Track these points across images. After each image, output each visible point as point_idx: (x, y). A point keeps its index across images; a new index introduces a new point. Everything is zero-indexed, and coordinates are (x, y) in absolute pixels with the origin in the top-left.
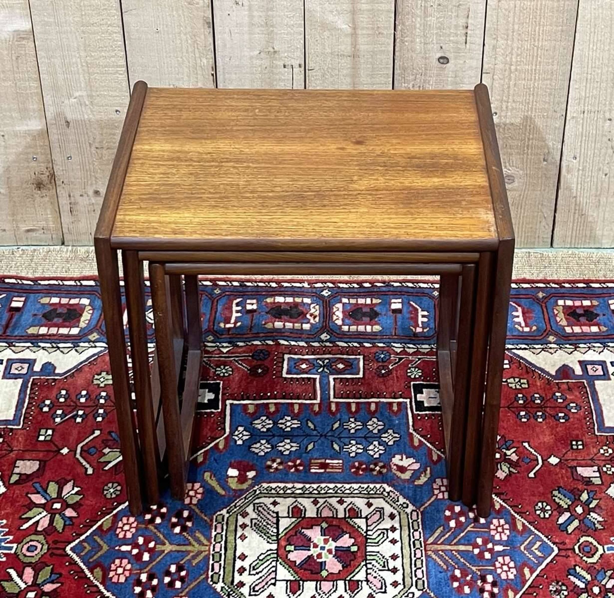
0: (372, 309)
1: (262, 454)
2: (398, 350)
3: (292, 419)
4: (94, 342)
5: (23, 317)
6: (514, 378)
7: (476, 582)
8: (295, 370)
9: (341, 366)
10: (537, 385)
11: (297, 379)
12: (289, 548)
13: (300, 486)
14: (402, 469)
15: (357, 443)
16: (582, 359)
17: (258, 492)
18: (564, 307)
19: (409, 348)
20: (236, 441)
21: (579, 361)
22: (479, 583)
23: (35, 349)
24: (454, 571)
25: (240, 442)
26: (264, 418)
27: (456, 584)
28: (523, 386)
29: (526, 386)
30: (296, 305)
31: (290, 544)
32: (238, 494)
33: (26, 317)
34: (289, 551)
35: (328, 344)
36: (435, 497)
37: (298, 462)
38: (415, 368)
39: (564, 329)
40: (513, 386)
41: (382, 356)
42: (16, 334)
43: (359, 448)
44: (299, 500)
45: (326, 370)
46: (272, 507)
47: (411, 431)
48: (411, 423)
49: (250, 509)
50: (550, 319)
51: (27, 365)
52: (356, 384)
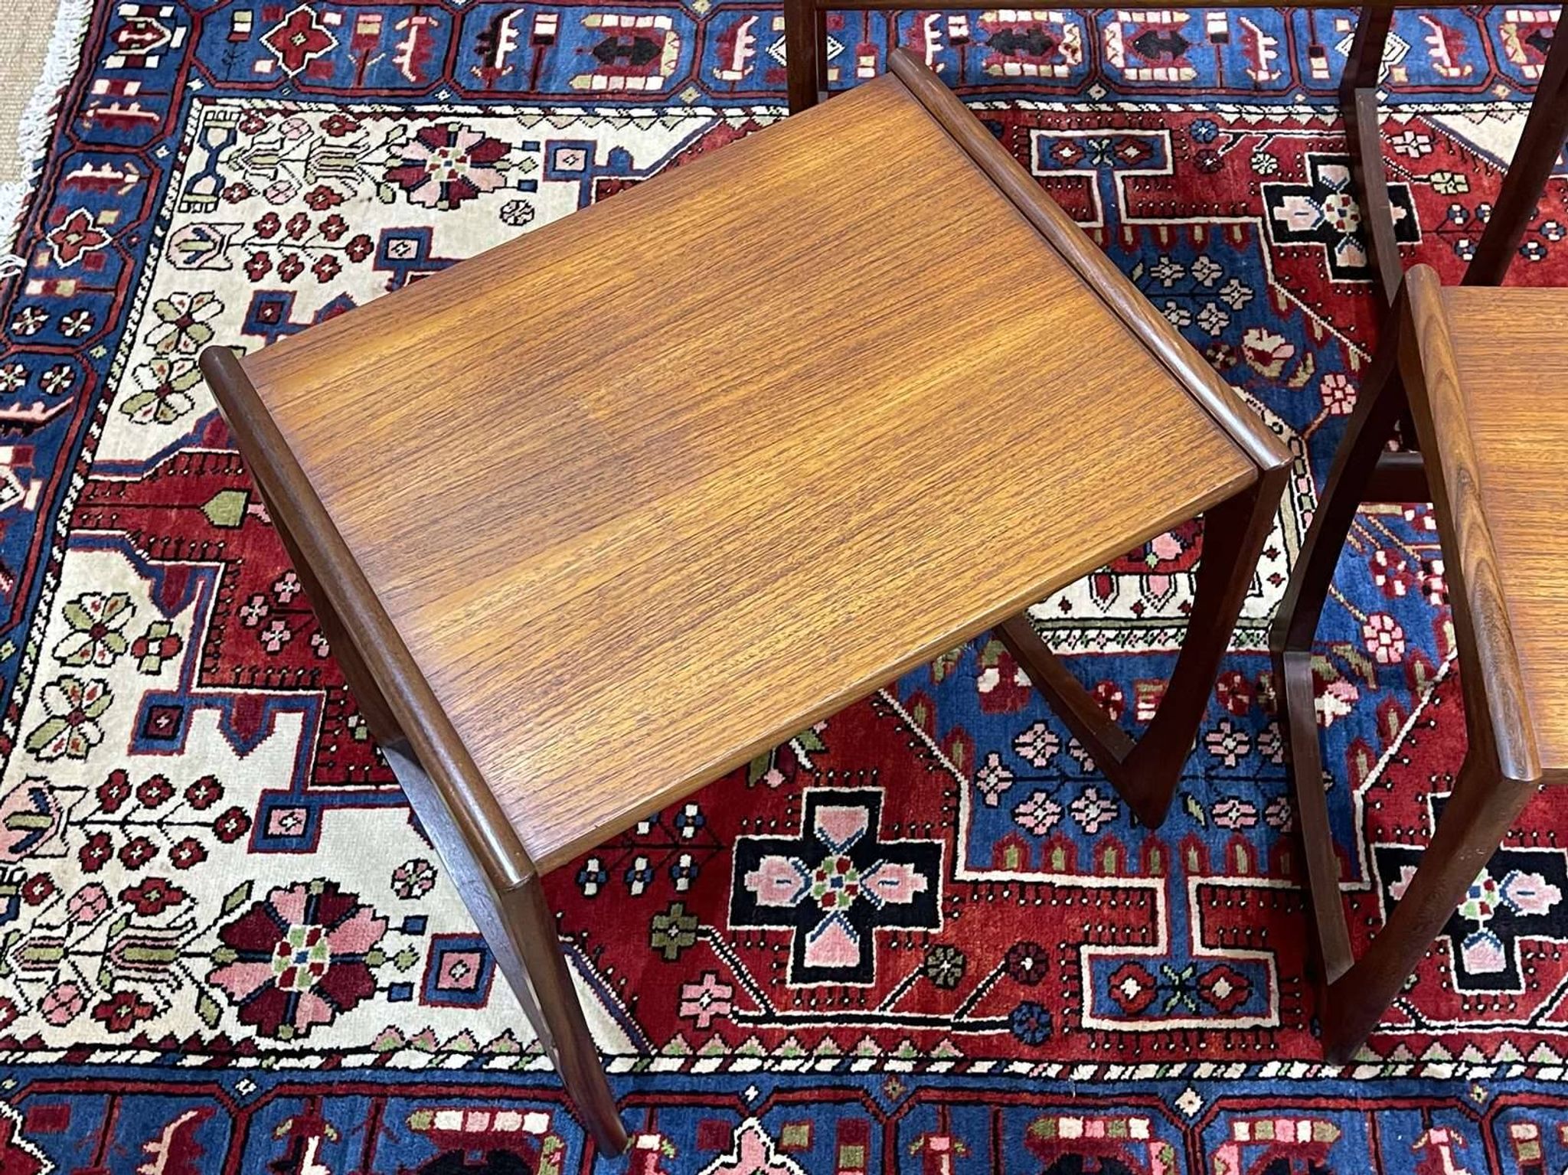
0: (1173, 33)
2: (1231, 118)
4: (692, 106)
5: (560, 55)
6: (1442, 172)
7: (1415, 574)
8: (1052, 162)
9: (1132, 152)
10: (1481, 186)
11: (1058, 180)
14: (1264, 357)
15: (1179, 307)
18: (1520, 25)
19: (1249, 113)
22: (1421, 576)
23: (591, 120)
24: (1374, 556)
27: (1381, 580)
28: (1461, 188)
29: (1465, 188)
30: (1037, 27)
33: (565, 56)
35: (1104, 107)
36: (1326, 411)
38: (1265, 153)
39: (1521, 72)
40: (1440, 187)
41: (1204, 130)
42: (553, 89)
43: (1183, 317)
45: (1106, 160)
47: (1271, 281)
48: (1269, 267)
50: (1495, 51)
51: (583, 153)
52: (1163, 188)
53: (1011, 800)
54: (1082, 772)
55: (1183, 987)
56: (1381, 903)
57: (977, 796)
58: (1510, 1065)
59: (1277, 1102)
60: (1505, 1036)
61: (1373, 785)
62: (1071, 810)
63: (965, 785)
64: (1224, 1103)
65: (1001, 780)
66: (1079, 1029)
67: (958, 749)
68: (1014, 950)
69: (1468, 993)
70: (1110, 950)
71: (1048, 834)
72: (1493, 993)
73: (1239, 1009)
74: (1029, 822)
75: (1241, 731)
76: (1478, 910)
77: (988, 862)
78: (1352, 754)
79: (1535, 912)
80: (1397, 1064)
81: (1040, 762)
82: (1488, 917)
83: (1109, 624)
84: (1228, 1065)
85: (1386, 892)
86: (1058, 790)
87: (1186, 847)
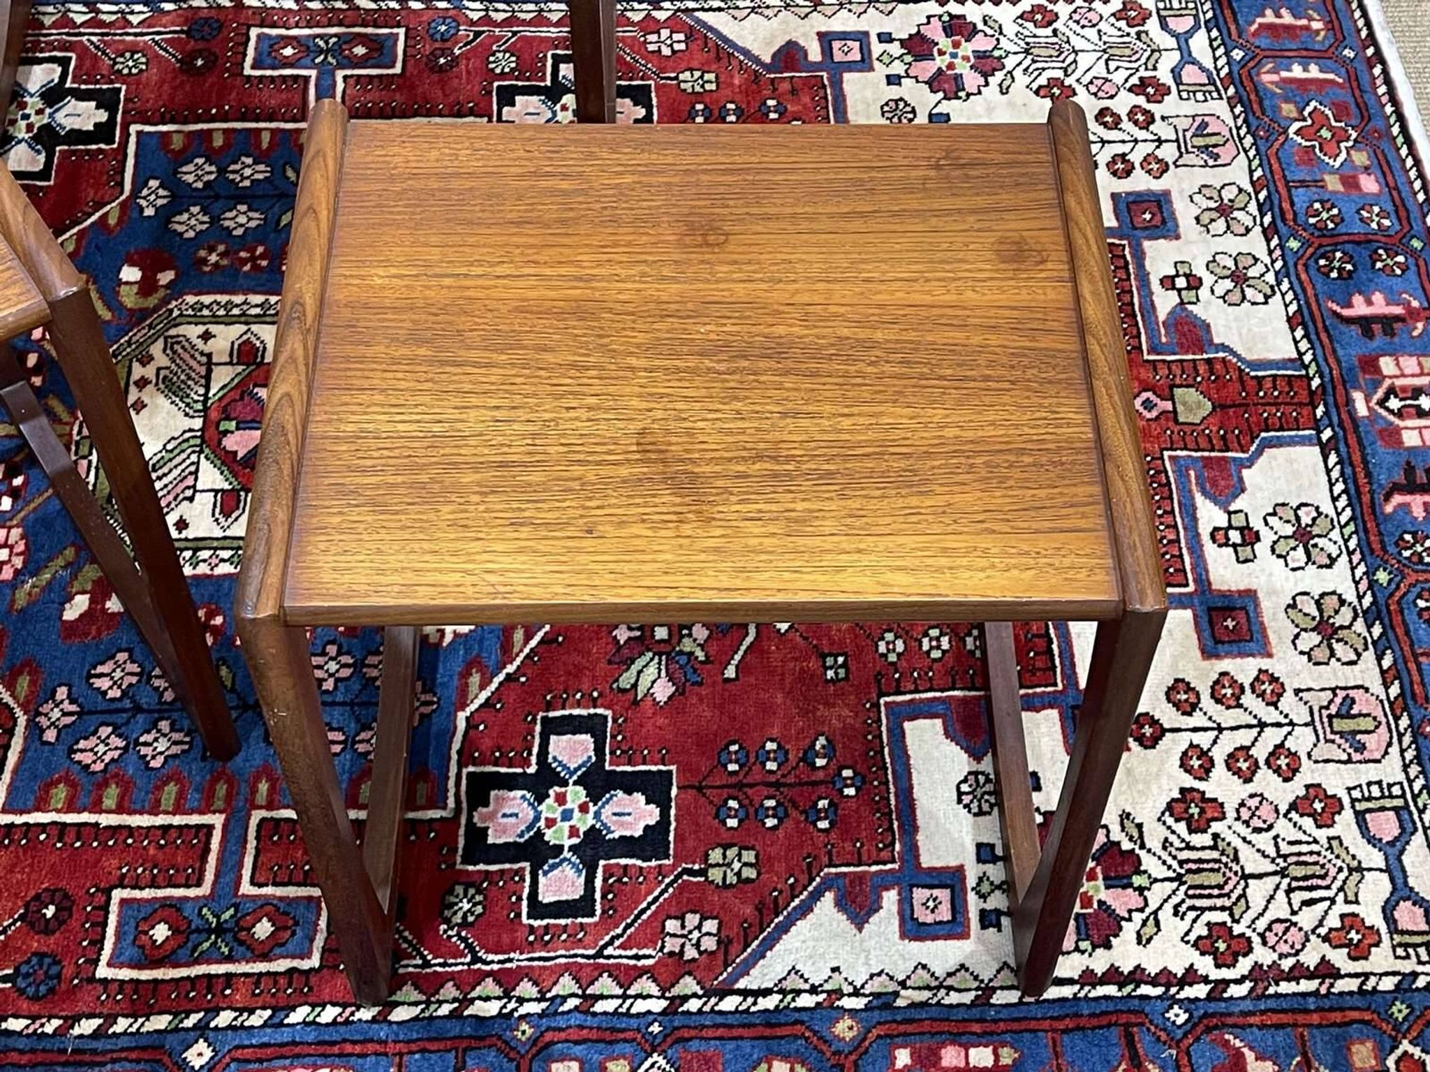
1: (191, 234)
2: (475, 16)
3: (255, 163)
6: (692, 70)
8: (269, 61)
10: (732, 84)
11: (272, 79)
12: (224, 426)
13: (258, 299)
16: (823, 29)
17: (176, 313)
19: (496, 10)
20: (142, 209)
21: (819, 34)
25: (149, 212)
26: (200, 161)
28: (708, 86)
29: (713, 87)
31: (228, 418)
32: (138, 317)
34: (226, 432)
37: (260, 250)
38: (505, 51)
40: (687, 86)
41: (443, 28)
44: (254, 328)
45: (330, 59)
46: (200, 344)
49: (157, 349)
52: (387, 87)
53: (71, 735)
54: (160, 702)
55: (220, 930)
56: (462, 831)
57: (35, 730)
58: (564, 999)
59: (297, 1050)
60: (567, 968)
61: (481, 706)
62: (137, 743)
63: (22, 721)
64: (238, 1054)
65: (65, 714)
66: (92, 979)
67: (24, 683)
68: (37, 897)
69: (536, 923)
70: (147, 893)
71: (105, 771)
72: (563, 922)
73: (277, 951)
74: (87, 758)
75: (348, 653)
76: (567, 833)
77: (30, 804)
78: (466, 674)
79: (628, 833)
80: (440, 1003)
81: (115, 693)
82: (575, 841)
83: (227, 543)
84: (251, 1012)
85: (470, 817)
86: (127, 723)
87: (257, 779)
